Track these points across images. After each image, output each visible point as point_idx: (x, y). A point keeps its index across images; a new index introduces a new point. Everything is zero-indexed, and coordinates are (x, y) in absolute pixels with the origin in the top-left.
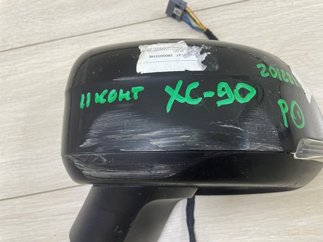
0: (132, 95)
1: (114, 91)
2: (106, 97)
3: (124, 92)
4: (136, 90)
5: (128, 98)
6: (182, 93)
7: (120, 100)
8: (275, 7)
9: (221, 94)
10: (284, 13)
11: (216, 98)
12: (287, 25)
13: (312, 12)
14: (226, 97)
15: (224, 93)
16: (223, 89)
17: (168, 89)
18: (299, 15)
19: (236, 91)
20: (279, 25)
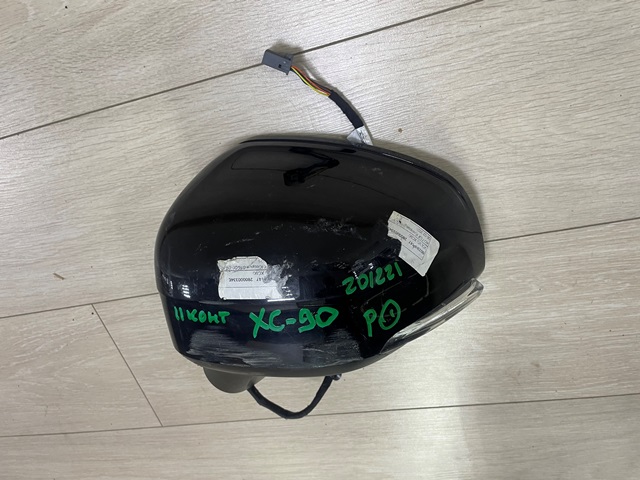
0: (219, 318)
1: (202, 312)
2: (197, 316)
3: (213, 315)
4: (224, 314)
5: (217, 322)
6: (266, 319)
7: (210, 322)
8: (449, 36)
9: (302, 321)
10: (462, 48)
11: (298, 325)
12: (465, 71)
13: (514, 43)
14: (307, 323)
15: (305, 320)
16: (305, 316)
17: (252, 316)
18: (487, 50)
19: (318, 316)
20: (450, 72)
